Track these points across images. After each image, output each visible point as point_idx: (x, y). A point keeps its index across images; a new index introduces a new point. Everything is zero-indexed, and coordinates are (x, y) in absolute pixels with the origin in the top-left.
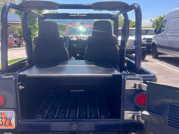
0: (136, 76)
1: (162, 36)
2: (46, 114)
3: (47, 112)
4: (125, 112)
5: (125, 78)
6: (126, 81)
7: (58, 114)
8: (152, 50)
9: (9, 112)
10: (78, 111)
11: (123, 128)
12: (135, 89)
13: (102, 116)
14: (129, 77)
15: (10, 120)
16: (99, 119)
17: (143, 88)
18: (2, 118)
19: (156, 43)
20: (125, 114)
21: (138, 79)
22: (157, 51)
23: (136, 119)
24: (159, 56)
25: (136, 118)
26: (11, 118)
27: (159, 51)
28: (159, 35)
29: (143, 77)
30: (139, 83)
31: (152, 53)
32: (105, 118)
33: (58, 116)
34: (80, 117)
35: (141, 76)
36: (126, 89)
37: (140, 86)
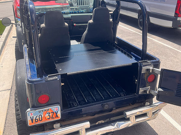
2: (77, 100)
3: (75, 97)
6: (143, 67)
9: (55, 107)
10: (99, 92)
12: (149, 72)
13: (122, 94)
14: (144, 64)
15: (57, 113)
17: (156, 71)
18: (49, 113)
19: (105, 1)
20: (140, 90)
21: (150, 65)
23: (148, 93)
30: (152, 68)
33: (88, 99)
35: (151, 62)
36: (142, 73)
37: (153, 70)
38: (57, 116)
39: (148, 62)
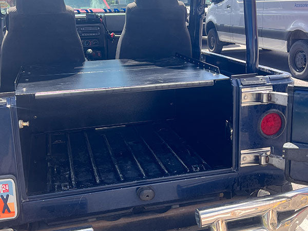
0: (258, 79)
1: (228, 7)
2: (73, 179)
3: (72, 174)
4: (242, 152)
5: (240, 84)
6: (243, 90)
7: (100, 176)
8: (209, 39)
10: (139, 164)
11: (238, 185)
12: (260, 103)
13: (195, 167)
14: (246, 81)
15: (5, 200)
16: (189, 173)
17: (277, 100)
19: (215, 22)
20: (242, 156)
21: (263, 85)
22: (220, 38)
23: (263, 162)
24: (223, 49)
25: (265, 160)
26: (8, 196)
27: (223, 37)
28: (220, 4)
29: (271, 80)
30: (268, 92)
31: (210, 43)
32: (201, 170)
33: (103, 179)
34: (150, 174)
35: (267, 78)
36: (243, 105)
37: (269, 96)
38: (6, 209)
39: (258, 78)
